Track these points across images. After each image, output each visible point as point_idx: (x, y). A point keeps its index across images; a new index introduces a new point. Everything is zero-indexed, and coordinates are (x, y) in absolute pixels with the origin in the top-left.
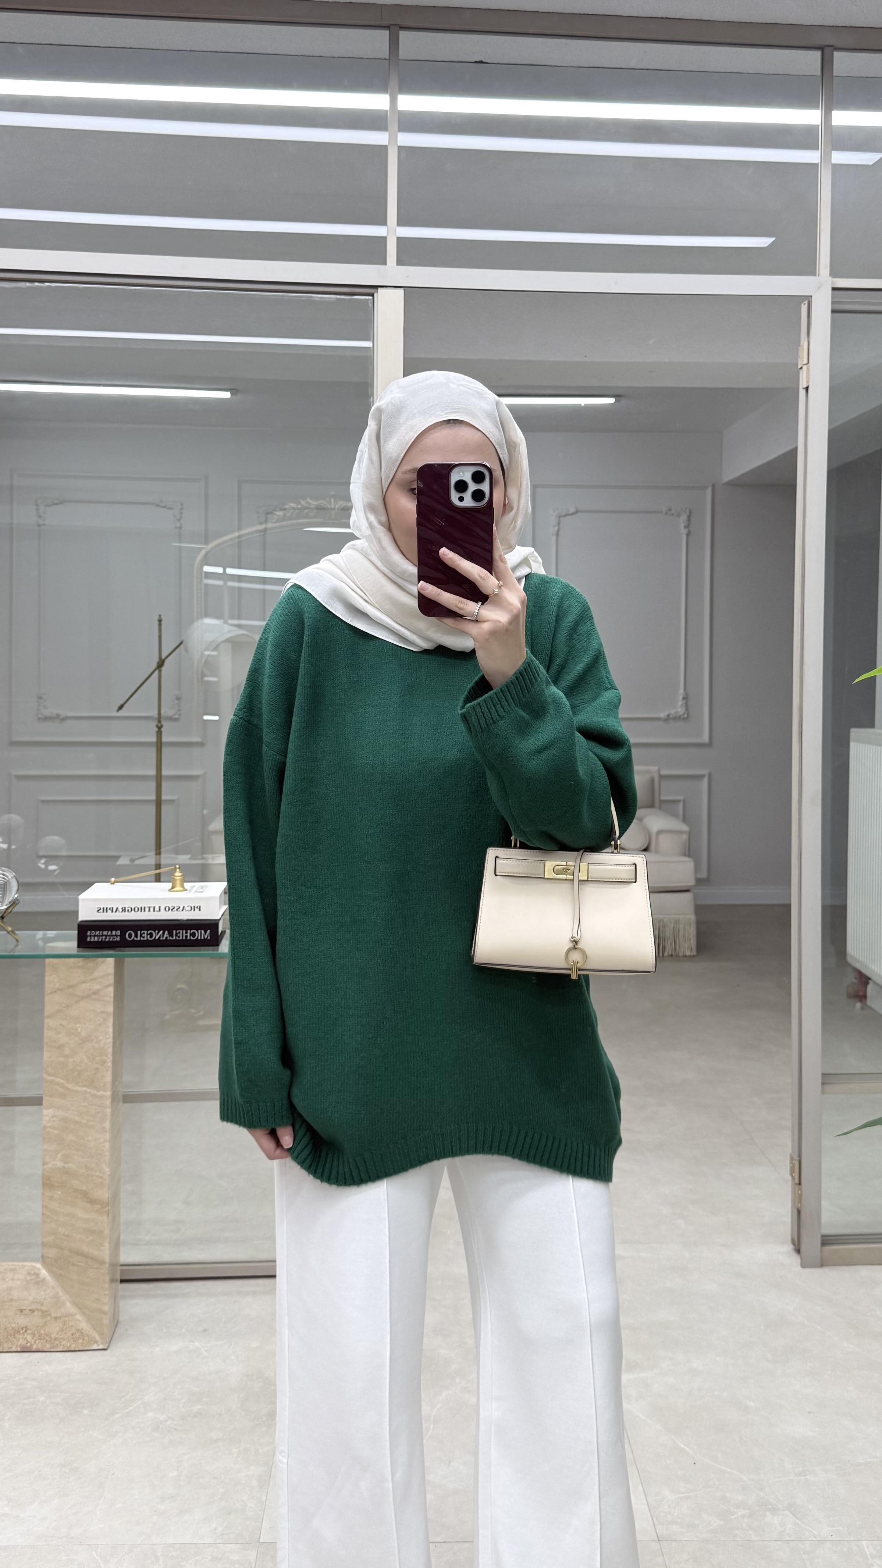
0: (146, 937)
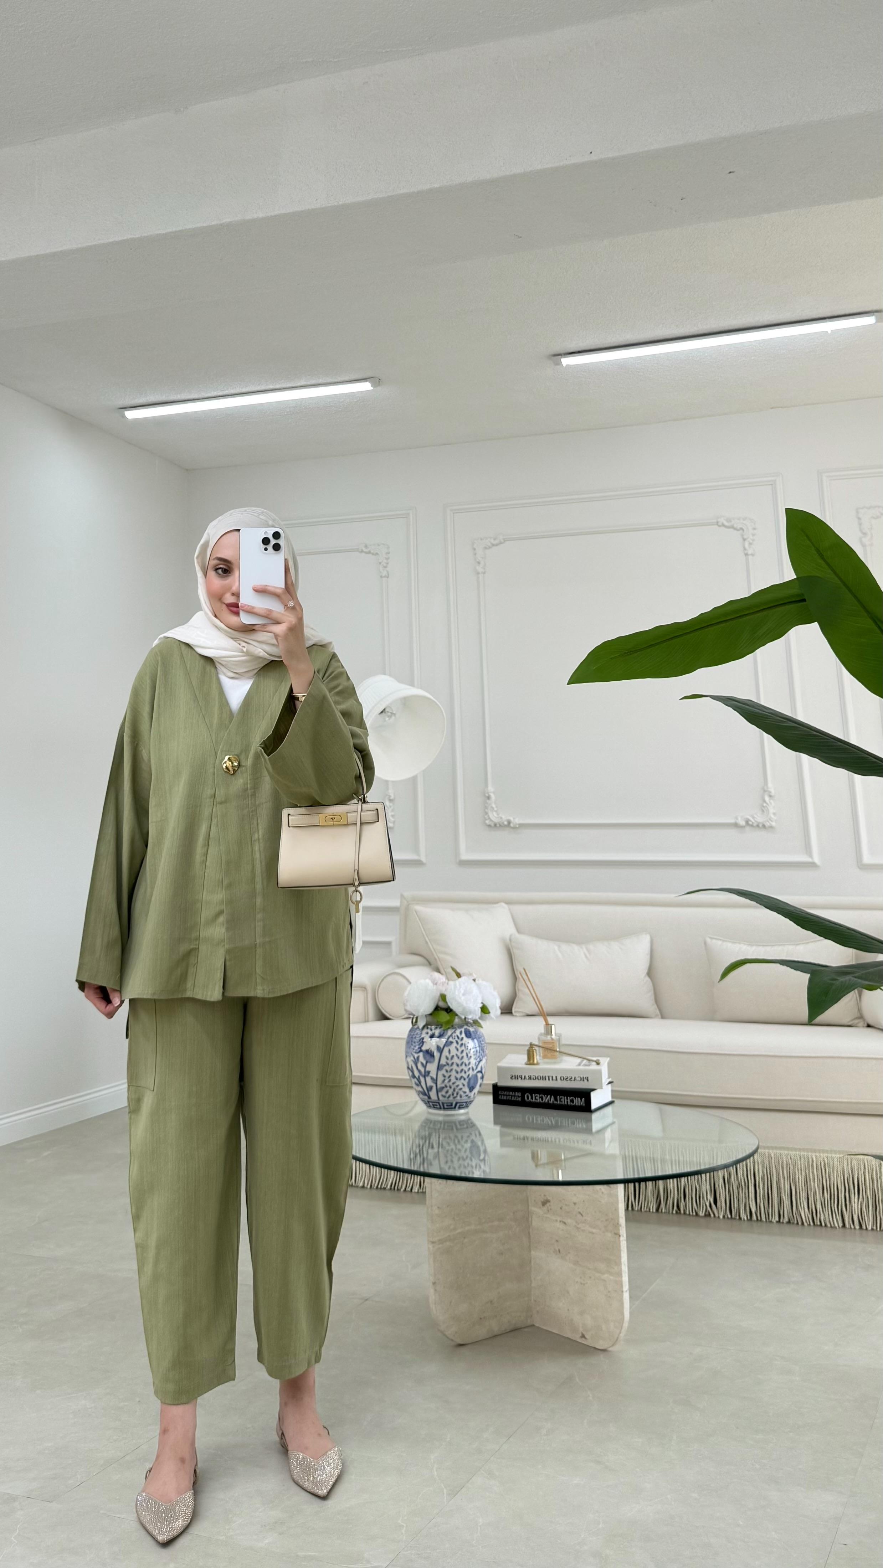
0: (539, 1100)
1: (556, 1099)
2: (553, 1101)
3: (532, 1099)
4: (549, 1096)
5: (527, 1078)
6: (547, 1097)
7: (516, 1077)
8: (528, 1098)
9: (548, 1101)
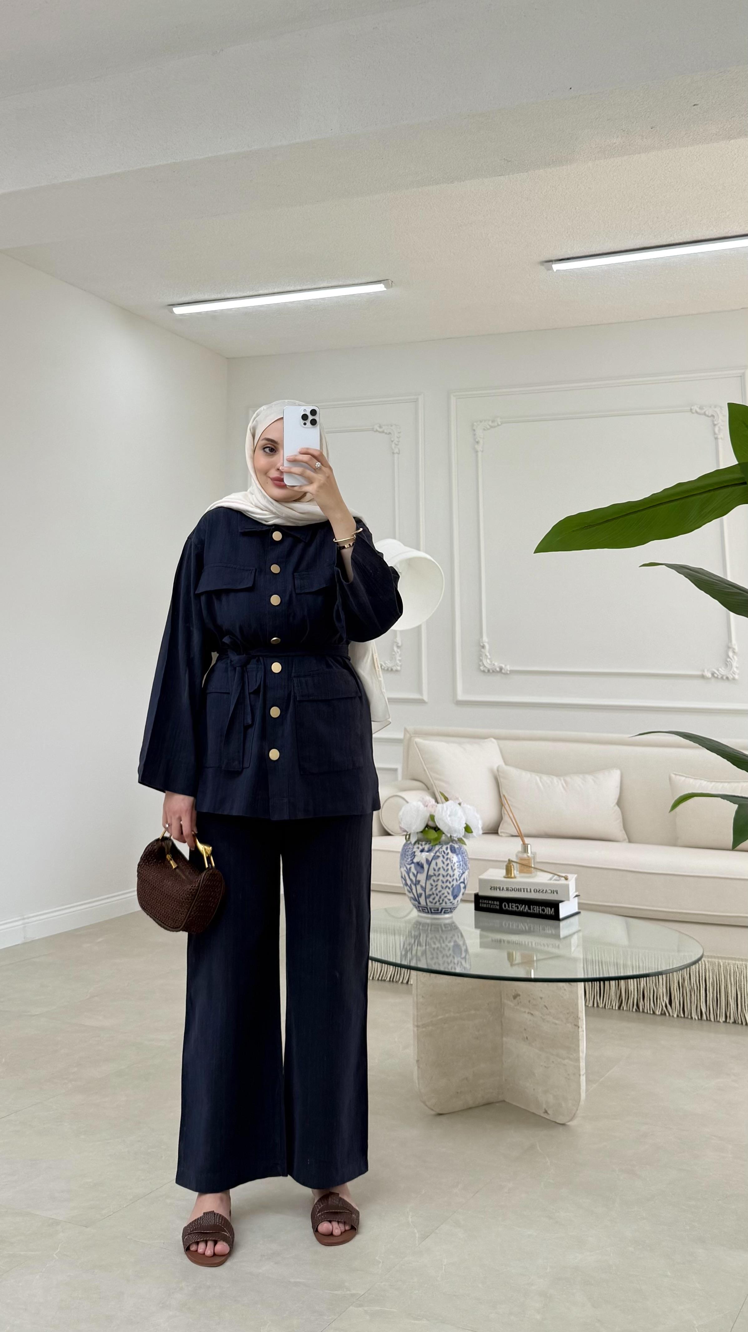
0: (515, 909)
1: (530, 909)
2: (527, 910)
3: (509, 908)
4: (524, 906)
5: (505, 890)
6: (522, 906)
7: (495, 889)
8: (505, 906)
9: (523, 909)
